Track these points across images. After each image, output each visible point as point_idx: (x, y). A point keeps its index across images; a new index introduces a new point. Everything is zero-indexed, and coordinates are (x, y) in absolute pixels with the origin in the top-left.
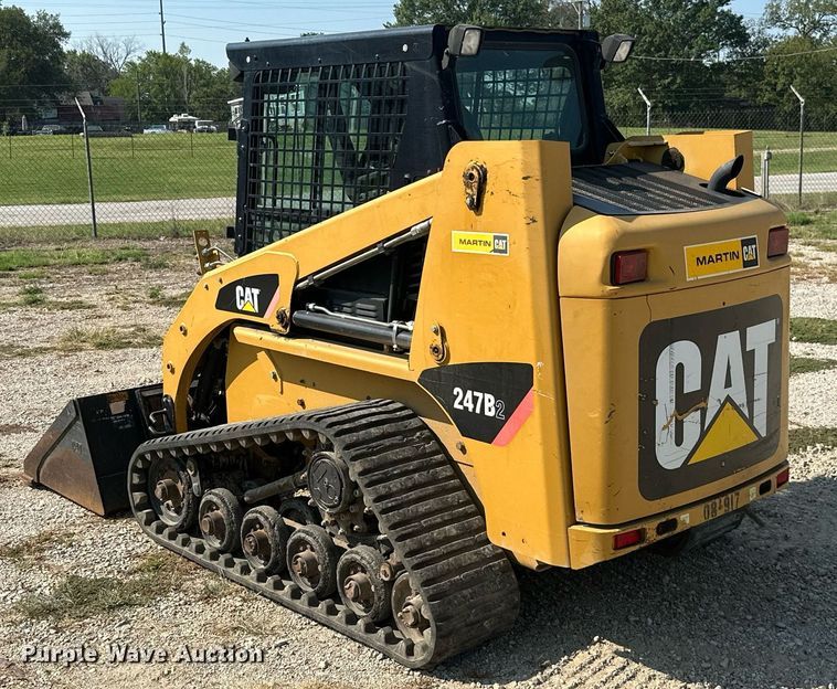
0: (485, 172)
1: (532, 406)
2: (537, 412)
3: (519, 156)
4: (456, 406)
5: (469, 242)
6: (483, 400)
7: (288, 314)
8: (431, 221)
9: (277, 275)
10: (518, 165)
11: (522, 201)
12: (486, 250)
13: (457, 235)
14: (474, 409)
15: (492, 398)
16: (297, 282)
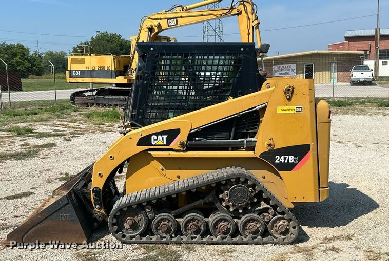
0: (294, 88)
1: (309, 156)
2: (311, 158)
3: (308, 83)
4: (276, 161)
5: (285, 110)
6: (289, 158)
7: (186, 143)
8: (266, 104)
9: (180, 129)
10: (308, 86)
11: (308, 96)
12: (293, 112)
13: (279, 108)
14: (284, 162)
15: (293, 157)
16: (191, 130)
